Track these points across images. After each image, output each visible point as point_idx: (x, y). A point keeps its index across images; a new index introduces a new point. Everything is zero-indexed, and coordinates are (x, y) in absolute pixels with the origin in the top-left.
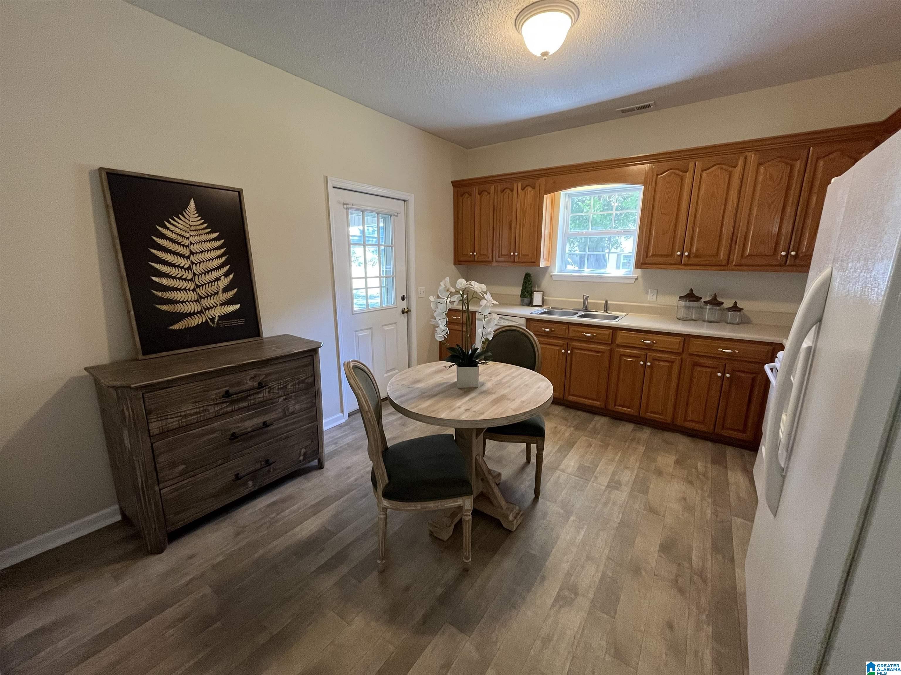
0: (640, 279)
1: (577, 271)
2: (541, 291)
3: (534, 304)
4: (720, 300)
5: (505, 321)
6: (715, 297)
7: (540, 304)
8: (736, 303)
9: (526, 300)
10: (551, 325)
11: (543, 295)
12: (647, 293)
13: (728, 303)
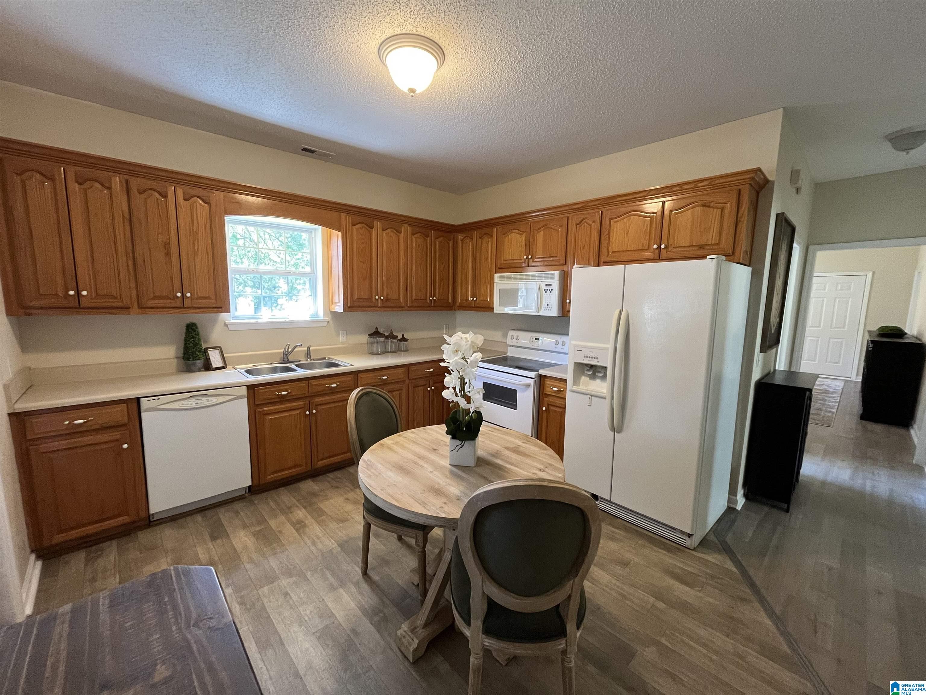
0: (331, 322)
1: (253, 317)
2: (216, 347)
3: (214, 366)
4: (395, 334)
5: (210, 398)
6: (391, 333)
7: (221, 365)
8: (403, 335)
9: (199, 363)
10: (287, 386)
11: (222, 353)
12: (338, 335)
13: (400, 337)
